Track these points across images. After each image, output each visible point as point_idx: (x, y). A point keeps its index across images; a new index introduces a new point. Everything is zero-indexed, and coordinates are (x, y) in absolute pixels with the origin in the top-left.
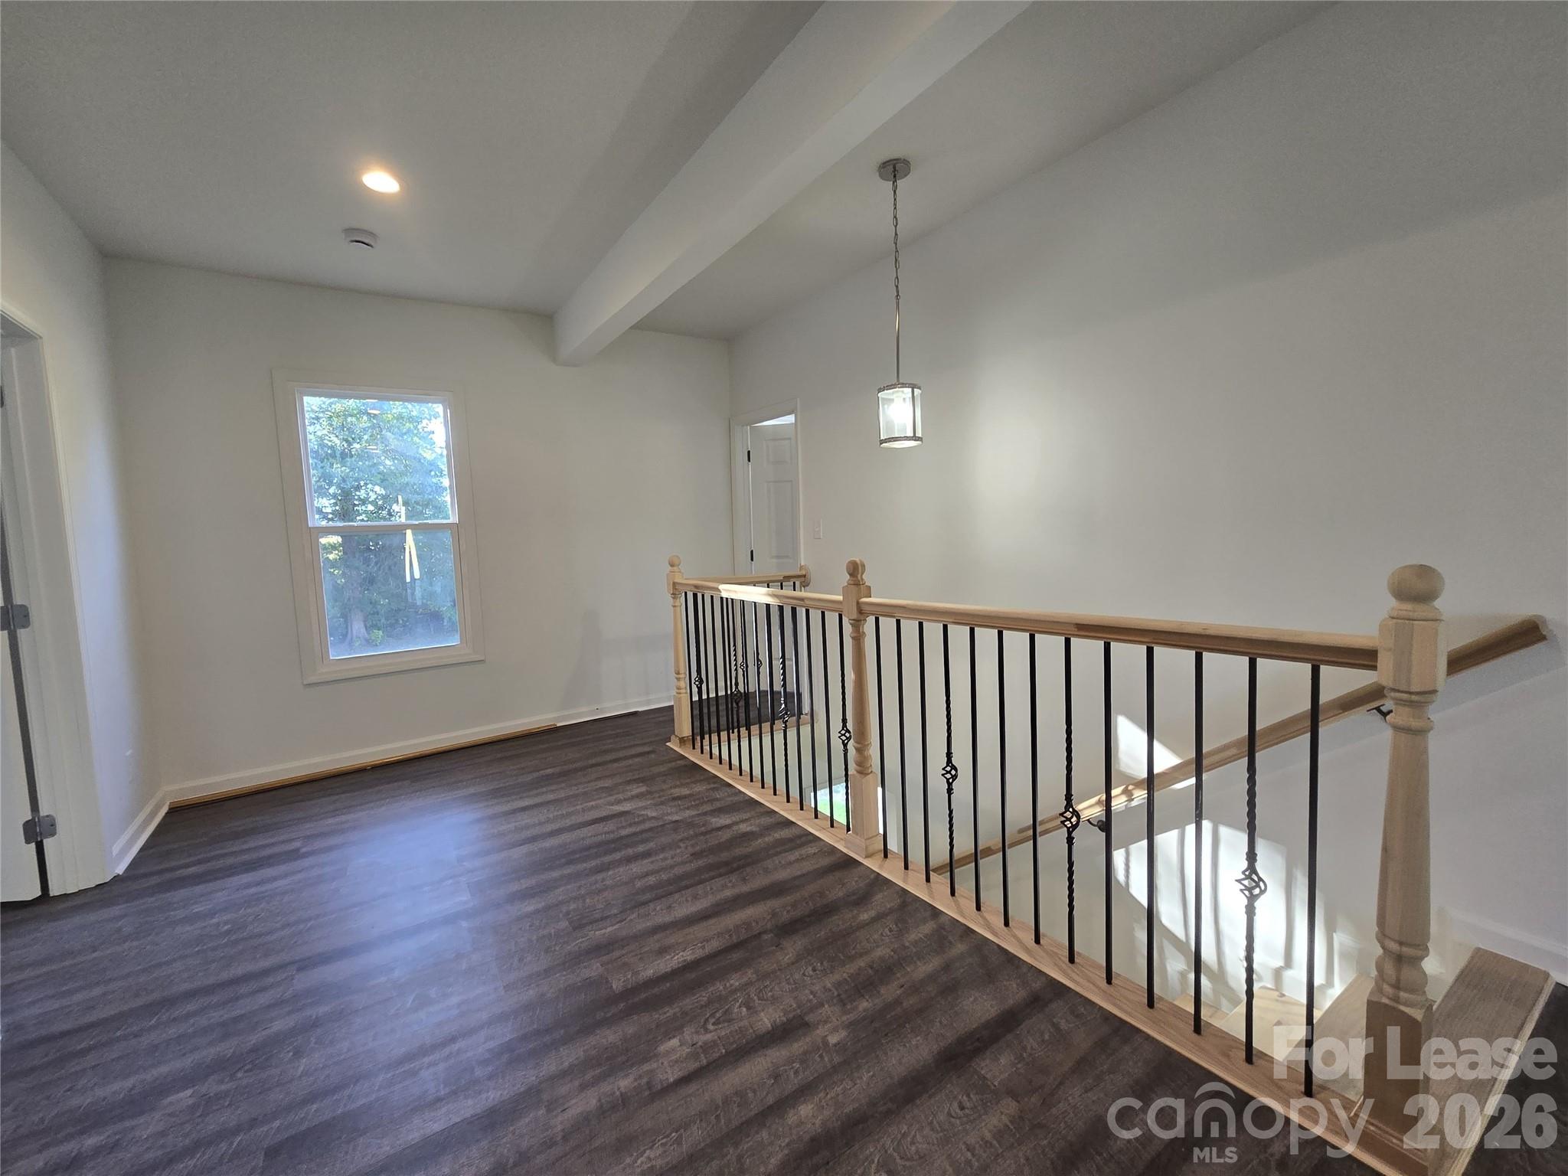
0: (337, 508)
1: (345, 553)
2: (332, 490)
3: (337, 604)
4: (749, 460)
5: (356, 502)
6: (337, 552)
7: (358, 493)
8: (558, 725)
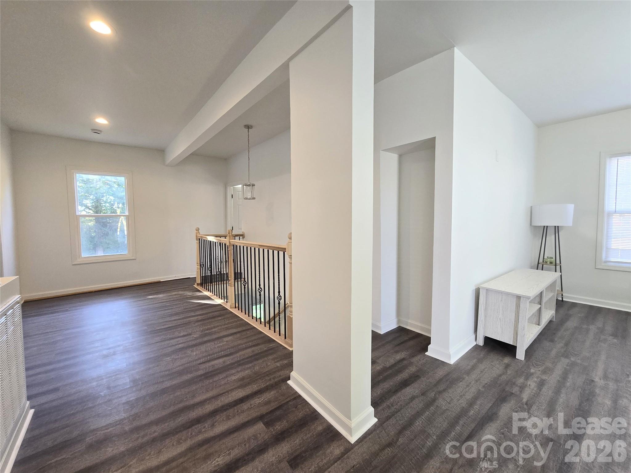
0: (93, 204)
1: (96, 222)
2: (91, 197)
3: (92, 243)
4: (232, 198)
5: (102, 202)
6: (92, 222)
7: (102, 199)
8: (161, 281)
